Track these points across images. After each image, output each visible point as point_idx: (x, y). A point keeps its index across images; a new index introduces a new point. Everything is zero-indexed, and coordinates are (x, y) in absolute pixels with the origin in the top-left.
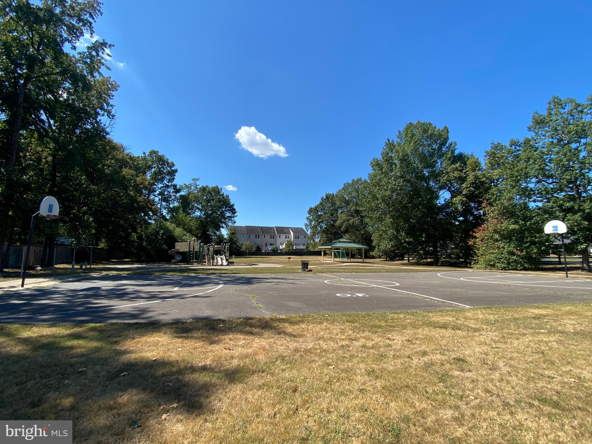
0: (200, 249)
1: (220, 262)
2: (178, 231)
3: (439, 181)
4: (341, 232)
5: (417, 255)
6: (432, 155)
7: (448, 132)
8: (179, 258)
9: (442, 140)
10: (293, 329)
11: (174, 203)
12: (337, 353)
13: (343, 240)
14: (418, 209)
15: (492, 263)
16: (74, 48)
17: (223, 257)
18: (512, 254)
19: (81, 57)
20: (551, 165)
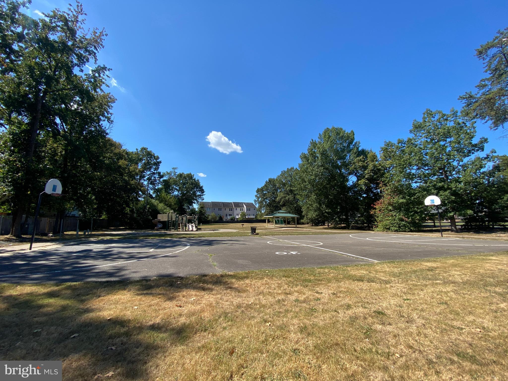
0: (176, 219)
1: (191, 229)
2: (161, 206)
3: (349, 169)
4: (280, 205)
5: (335, 222)
6: (343, 151)
7: (354, 134)
8: (160, 226)
9: (350, 140)
10: (239, 285)
11: (159, 186)
12: (274, 308)
13: (281, 211)
14: (334, 188)
15: (388, 227)
16: (82, 71)
17: (193, 224)
18: (402, 220)
19: (87, 77)
20: (427, 157)
